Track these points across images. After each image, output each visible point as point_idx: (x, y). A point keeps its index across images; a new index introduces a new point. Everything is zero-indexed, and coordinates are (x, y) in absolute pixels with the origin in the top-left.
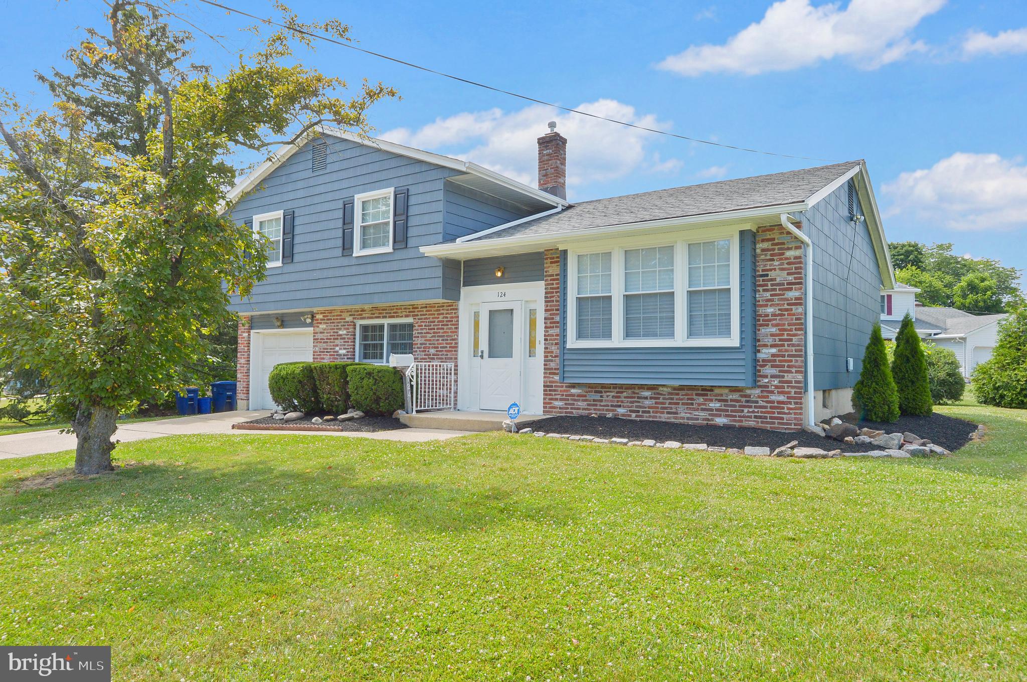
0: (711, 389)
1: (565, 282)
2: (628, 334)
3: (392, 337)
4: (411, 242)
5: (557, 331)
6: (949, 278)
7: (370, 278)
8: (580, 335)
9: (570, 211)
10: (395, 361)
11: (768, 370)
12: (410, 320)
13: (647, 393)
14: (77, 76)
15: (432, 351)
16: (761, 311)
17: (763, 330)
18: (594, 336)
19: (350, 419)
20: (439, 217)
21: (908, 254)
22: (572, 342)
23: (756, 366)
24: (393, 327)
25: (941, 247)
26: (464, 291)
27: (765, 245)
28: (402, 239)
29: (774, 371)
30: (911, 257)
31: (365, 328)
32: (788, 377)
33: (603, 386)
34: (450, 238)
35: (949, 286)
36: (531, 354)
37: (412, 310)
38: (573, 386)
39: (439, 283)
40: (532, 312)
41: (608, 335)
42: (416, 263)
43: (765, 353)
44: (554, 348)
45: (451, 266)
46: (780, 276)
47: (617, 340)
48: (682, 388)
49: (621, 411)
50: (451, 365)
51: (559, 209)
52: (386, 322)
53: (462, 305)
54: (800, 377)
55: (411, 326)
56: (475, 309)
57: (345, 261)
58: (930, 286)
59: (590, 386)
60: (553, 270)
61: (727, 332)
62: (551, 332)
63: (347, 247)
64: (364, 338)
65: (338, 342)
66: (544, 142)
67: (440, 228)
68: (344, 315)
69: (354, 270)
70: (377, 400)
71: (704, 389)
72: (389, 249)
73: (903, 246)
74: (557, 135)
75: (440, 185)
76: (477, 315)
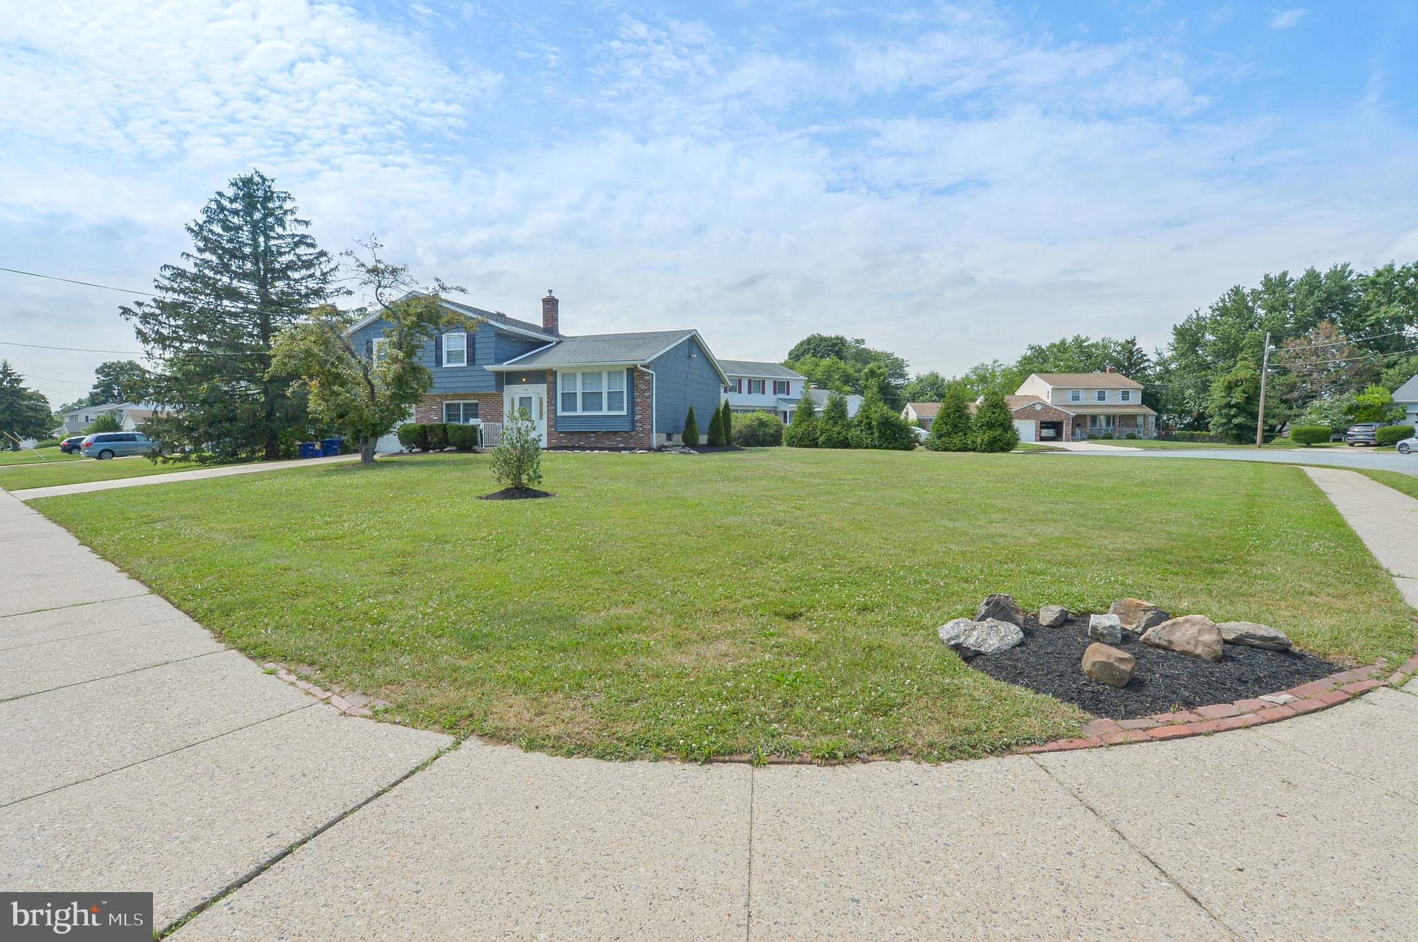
0: (617, 432)
1: (556, 385)
2: (584, 409)
3: (465, 410)
4: (477, 362)
5: (553, 408)
6: (859, 365)
7: (453, 379)
8: (563, 410)
9: (560, 345)
10: (472, 422)
11: (639, 424)
12: (476, 401)
13: (593, 435)
14: (205, 222)
15: (489, 417)
16: (636, 400)
17: (637, 408)
18: (569, 410)
19: (451, 450)
20: (492, 350)
21: (835, 345)
22: (560, 413)
23: (633, 423)
24: (465, 405)
25: (857, 341)
26: (506, 387)
27: (638, 374)
28: (472, 359)
29: (640, 425)
30: (836, 348)
31: (448, 405)
32: (645, 427)
33: (573, 432)
34: (499, 361)
35: (859, 371)
36: (541, 419)
37: (477, 396)
38: (561, 433)
39: (493, 383)
40: (541, 399)
41: (575, 410)
42: (480, 373)
43: (637, 417)
44: (551, 416)
45: (499, 375)
46: (643, 387)
47: (579, 412)
48: (606, 432)
49: (582, 443)
50: (500, 424)
51: (554, 343)
52: (461, 402)
53: (505, 394)
54: (649, 427)
55: (477, 404)
56: (512, 396)
57: (438, 369)
58: (844, 372)
59: (568, 432)
60: (551, 379)
61: (622, 409)
62: (550, 408)
63: (439, 361)
64: (448, 410)
65: (432, 413)
66: (546, 301)
67: (493, 356)
68: (435, 398)
69: (445, 374)
70: (464, 441)
71: (615, 432)
72: (465, 364)
73: (831, 339)
74: (553, 298)
75: (492, 334)
76: (513, 399)
